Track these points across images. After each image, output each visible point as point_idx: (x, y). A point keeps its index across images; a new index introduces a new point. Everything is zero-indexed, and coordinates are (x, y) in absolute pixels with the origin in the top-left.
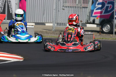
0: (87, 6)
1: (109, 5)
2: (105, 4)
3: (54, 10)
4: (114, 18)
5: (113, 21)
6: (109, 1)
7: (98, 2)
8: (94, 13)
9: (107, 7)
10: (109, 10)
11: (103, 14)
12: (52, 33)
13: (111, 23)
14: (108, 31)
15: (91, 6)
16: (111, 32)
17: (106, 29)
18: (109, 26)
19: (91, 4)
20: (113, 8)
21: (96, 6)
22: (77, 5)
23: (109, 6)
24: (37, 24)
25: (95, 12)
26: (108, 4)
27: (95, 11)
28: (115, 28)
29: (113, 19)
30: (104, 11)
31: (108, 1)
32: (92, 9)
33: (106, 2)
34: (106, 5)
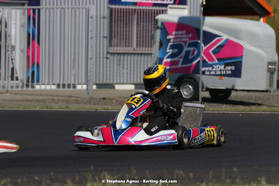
0: (149, 52)
1: (191, 49)
2: (183, 47)
3: (89, 61)
4: (201, 73)
5: (199, 78)
6: (191, 41)
7: (170, 44)
8: (163, 63)
9: (188, 53)
10: (190, 57)
11: (180, 66)
12: (86, 103)
13: (195, 81)
14: (190, 97)
15: (158, 51)
16: (195, 98)
17: (185, 93)
18: (191, 87)
19: (158, 48)
20: (199, 55)
21: (168, 51)
22: (134, 50)
23: (190, 51)
24: (58, 86)
25: (165, 63)
26: (188, 47)
27: (165, 60)
28: (202, 91)
29: (199, 73)
30: (181, 60)
31: (188, 42)
32: (160, 57)
33: (185, 42)
34: (186, 49)
